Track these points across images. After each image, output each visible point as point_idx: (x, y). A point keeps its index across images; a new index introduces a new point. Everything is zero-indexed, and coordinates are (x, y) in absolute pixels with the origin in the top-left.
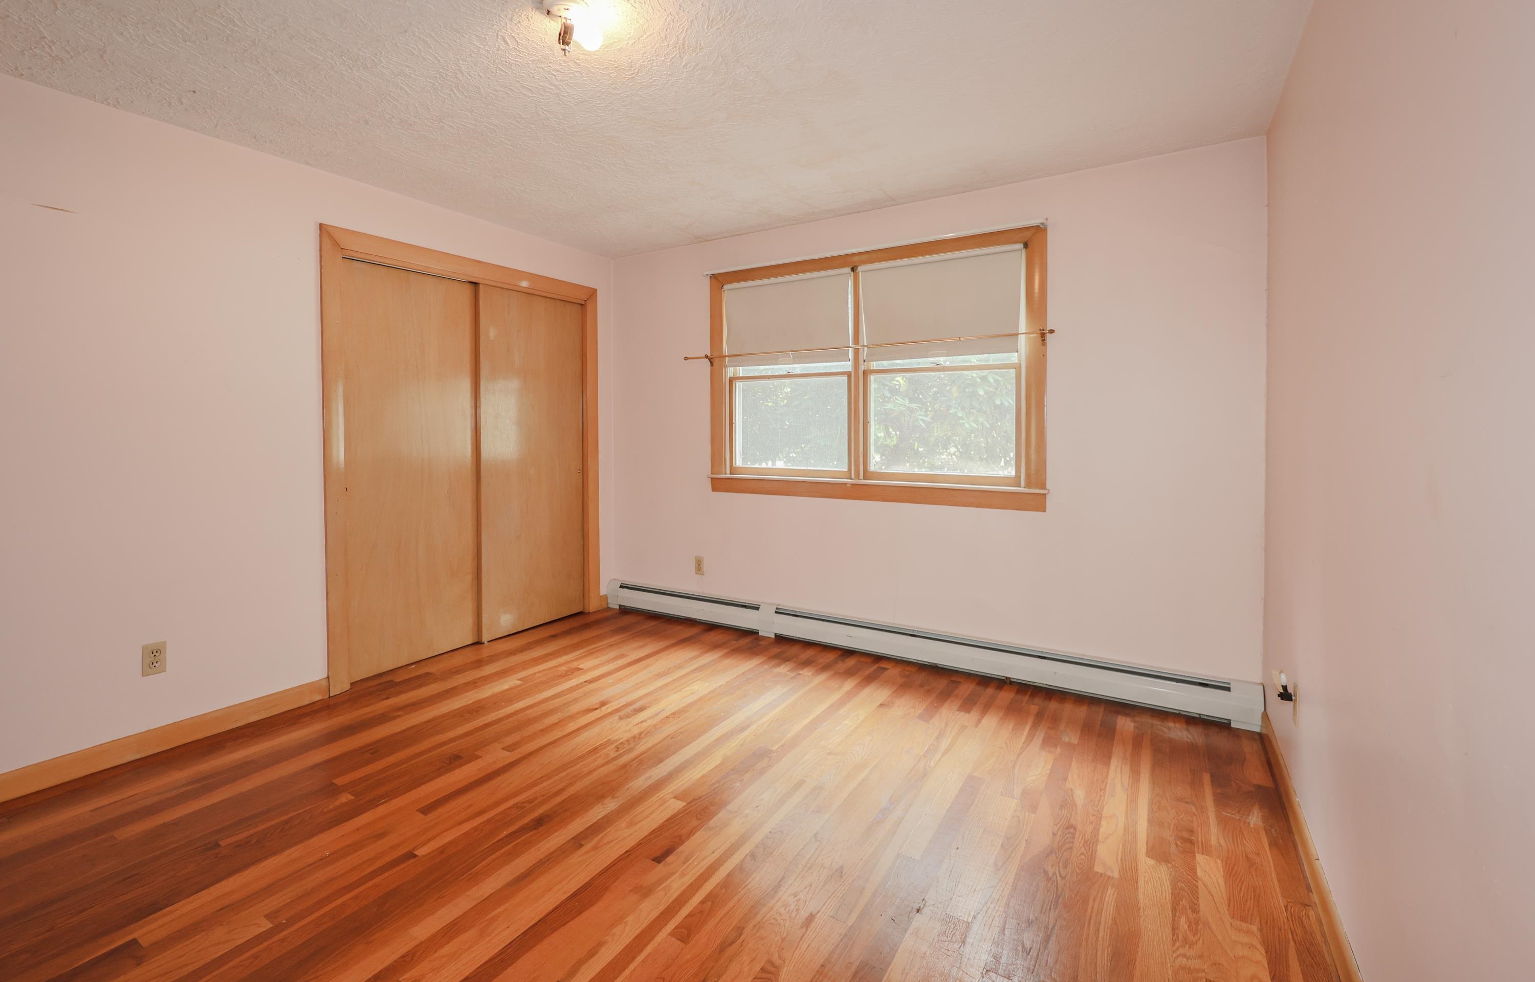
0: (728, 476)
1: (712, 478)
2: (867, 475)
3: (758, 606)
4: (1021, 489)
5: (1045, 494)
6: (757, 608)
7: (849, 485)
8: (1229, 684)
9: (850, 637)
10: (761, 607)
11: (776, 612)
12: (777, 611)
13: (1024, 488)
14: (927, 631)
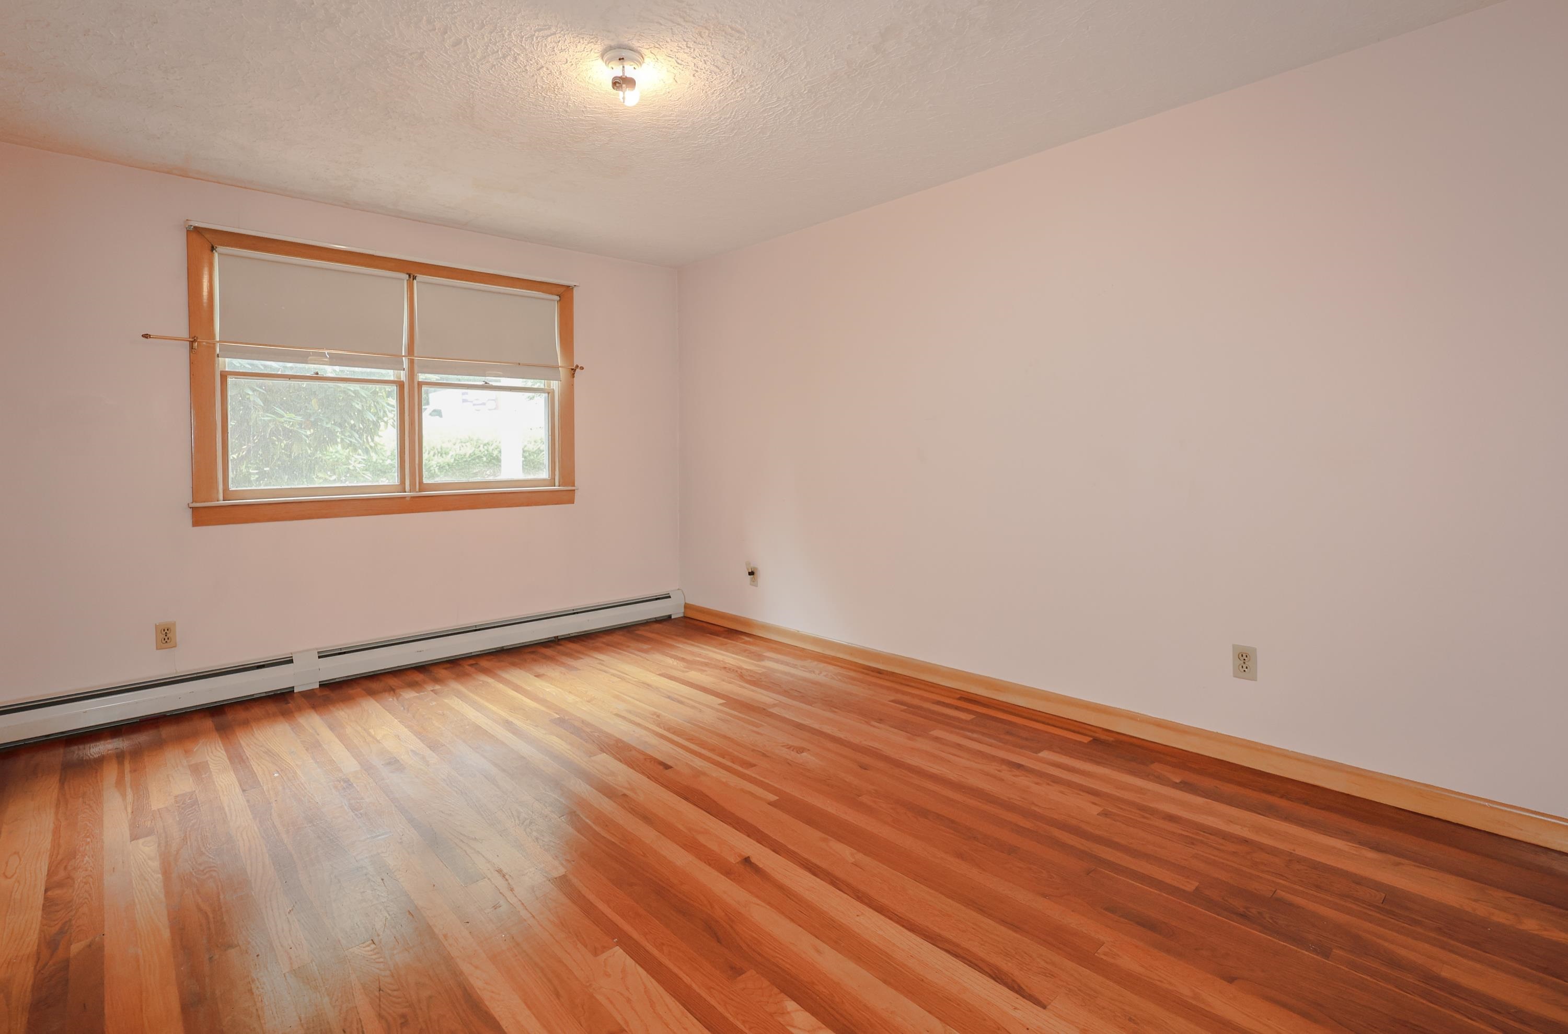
0: (222, 502)
1: (194, 509)
2: (423, 487)
3: (291, 658)
4: (556, 488)
5: (574, 490)
6: (291, 661)
7: (408, 499)
8: (669, 594)
9: (420, 651)
10: (293, 658)
11: (319, 657)
12: (320, 655)
13: (559, 486)
14: (493, 622)
